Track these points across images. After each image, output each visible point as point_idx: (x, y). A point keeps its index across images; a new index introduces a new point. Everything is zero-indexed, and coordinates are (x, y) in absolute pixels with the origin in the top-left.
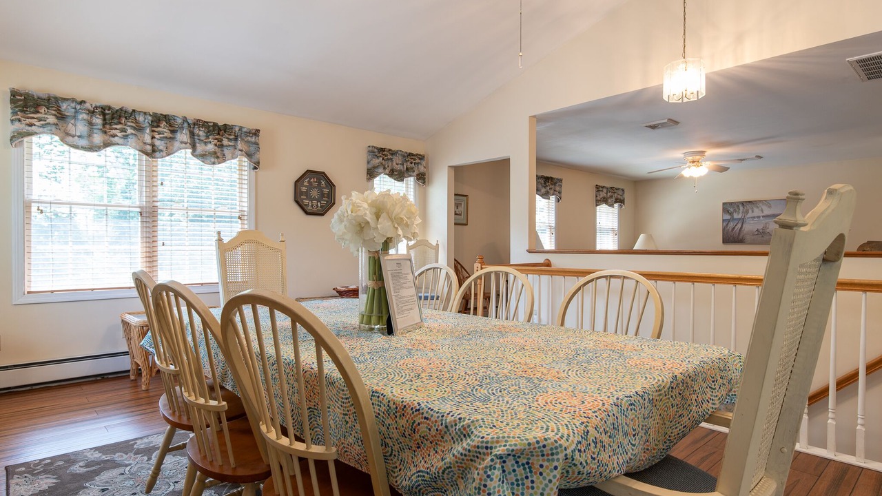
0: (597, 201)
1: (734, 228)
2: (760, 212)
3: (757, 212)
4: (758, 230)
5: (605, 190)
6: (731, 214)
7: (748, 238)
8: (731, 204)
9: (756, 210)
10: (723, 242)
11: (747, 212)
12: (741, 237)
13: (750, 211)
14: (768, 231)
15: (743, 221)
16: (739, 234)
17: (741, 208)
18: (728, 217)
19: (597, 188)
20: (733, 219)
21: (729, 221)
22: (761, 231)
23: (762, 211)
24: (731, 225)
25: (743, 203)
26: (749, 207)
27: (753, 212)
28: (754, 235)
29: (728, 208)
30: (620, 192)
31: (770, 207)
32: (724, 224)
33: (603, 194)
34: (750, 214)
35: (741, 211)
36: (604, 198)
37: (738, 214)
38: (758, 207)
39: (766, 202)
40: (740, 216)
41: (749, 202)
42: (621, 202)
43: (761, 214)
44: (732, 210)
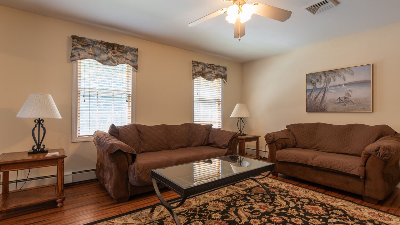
0: (194, 74)
1: (317, 97)
2: (342, 80)
3: (339, 80)
4: (339, 99)
5: (201, 66)
6: (314, 84)
7: (330, 107)
8: (314, 74)
9: (338, 78)
10: (307, 111)
11: (329, 81)
12: (323, 106)
13: (332, 80)
14: (350, 99)
15: (325, 90)
16: (321, 102)
17: (323, 78)
18: (311, 87)
19: (193, 64)
20: (315, 89)
21: (312, 91)
22: (343, 99)
23: (344, 79)
24: (314, 94)
25: (325, 73)
26: (330, 76)
27: (334, 80)
28: (335, 103)
29: (311, 78)
30: (222, 70)
31: (352, 74)
32: (308, 94)
33: (199, 69)
34: (332, 83)
35: (323, 80)
36: (200, 72)
37: (321, 83)
38: (340, 76)
39: (348, 70)
40: (322, 86)
41: (332, 71)
42: (224, 77)
43: (343, 82)
44: (314, 80)
